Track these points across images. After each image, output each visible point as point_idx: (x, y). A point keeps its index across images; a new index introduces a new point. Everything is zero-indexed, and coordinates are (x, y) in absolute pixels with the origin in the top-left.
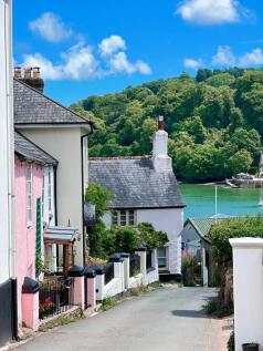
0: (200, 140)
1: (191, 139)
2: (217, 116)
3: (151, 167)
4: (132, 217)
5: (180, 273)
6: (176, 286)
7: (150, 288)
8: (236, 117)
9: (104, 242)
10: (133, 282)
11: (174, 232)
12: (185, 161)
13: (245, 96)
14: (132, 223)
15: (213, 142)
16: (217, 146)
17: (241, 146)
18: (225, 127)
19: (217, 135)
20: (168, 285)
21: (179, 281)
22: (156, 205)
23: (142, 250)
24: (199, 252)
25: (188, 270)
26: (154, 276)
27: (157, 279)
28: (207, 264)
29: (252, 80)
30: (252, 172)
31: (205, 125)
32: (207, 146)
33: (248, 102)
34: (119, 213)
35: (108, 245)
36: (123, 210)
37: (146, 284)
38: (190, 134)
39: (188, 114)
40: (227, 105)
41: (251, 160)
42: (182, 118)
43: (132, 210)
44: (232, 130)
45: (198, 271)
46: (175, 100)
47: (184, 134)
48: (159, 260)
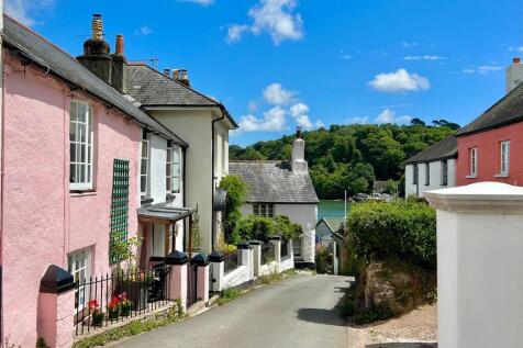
0: (331, 170)
1: (325, 170)
2: (343, 155)
3: (290, 169)
4: (271, 211)
5: (313, 261)
6: (310, 273)
7: (285, 275)
8: (357, 155)
9: (241, 230)
10: (264, 270)
11: (309, 225)
12: (321, 185)
13: (363, 141)
14: (271, 216)
15: (340, 172)
16: (343, 174)
17: (360, 175)
18: (349, 162)
19: (343, 167)
20: (303, 272)
21: (312, 269)
22: (292, 200)
23: (278, 239)
24: (331, 245)
25: (322, 259)
26: (289, 263)
27: (292, 266)
28: (338, 255)
29: (368, 131)
30: (369, 192)
31: (336, 161)
32: (336, 175)
33: (365, 146)
34: (267, 206)
35: (245, 233)
36: (263, 205)
37: (280, 271)
38: (325, 166)
39: (323, 154)
40: (351, 148)
41: (367, 185)
42: (319, 156)
43: (271, 205)
44: (354, 164)
45: (330, 260)
46: (314, 144)
47: (321, 167)
48: (295, 249)
